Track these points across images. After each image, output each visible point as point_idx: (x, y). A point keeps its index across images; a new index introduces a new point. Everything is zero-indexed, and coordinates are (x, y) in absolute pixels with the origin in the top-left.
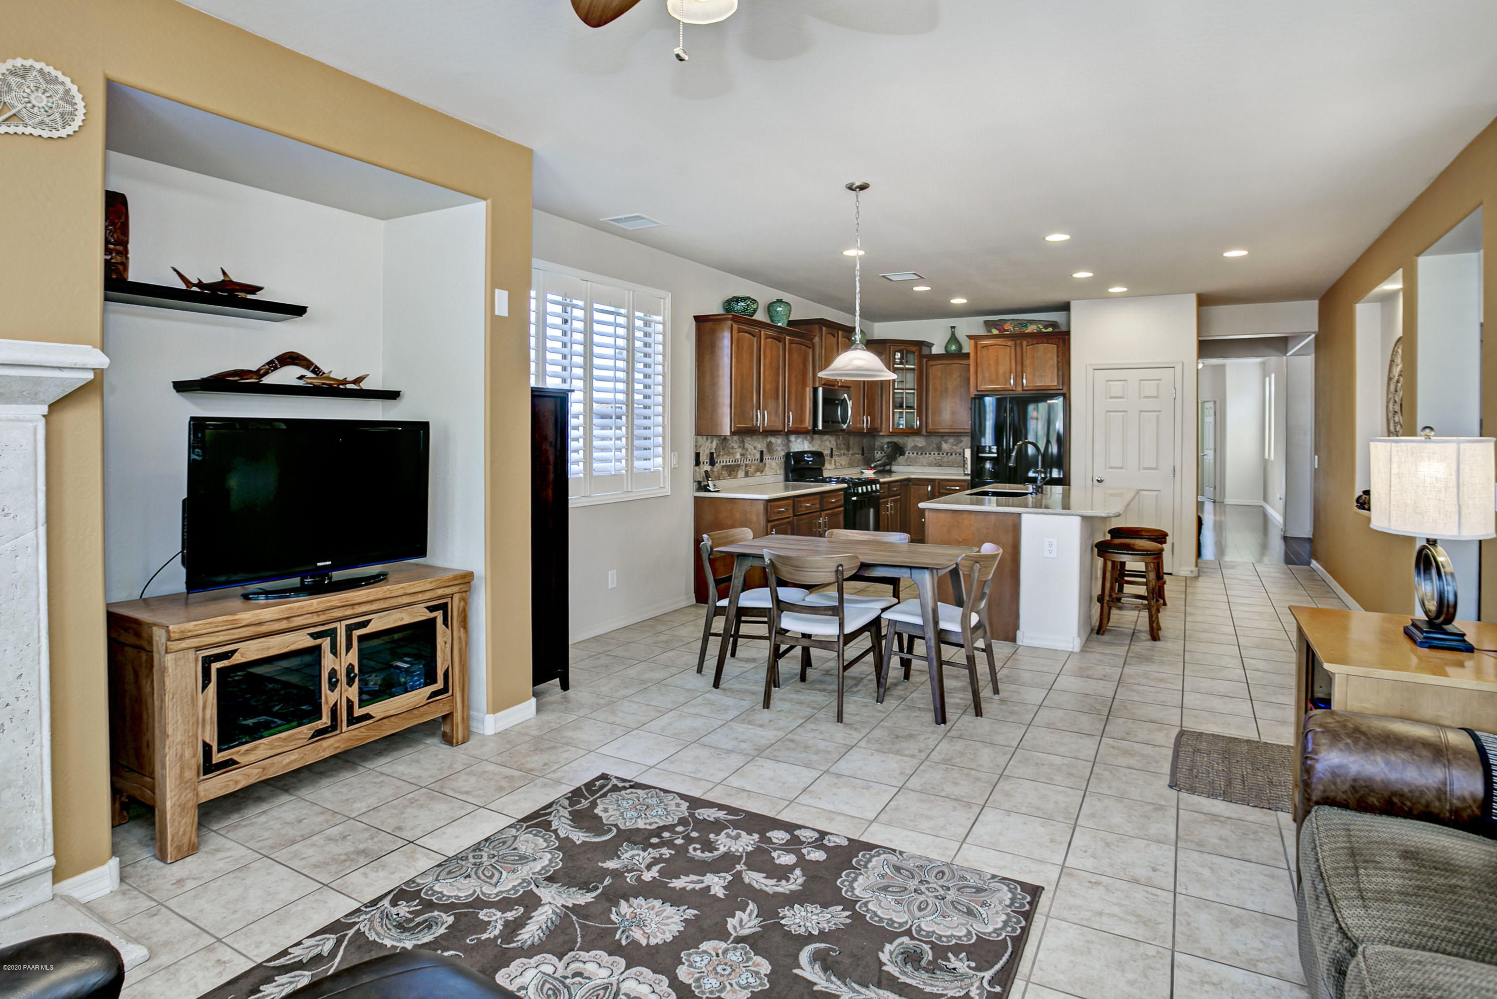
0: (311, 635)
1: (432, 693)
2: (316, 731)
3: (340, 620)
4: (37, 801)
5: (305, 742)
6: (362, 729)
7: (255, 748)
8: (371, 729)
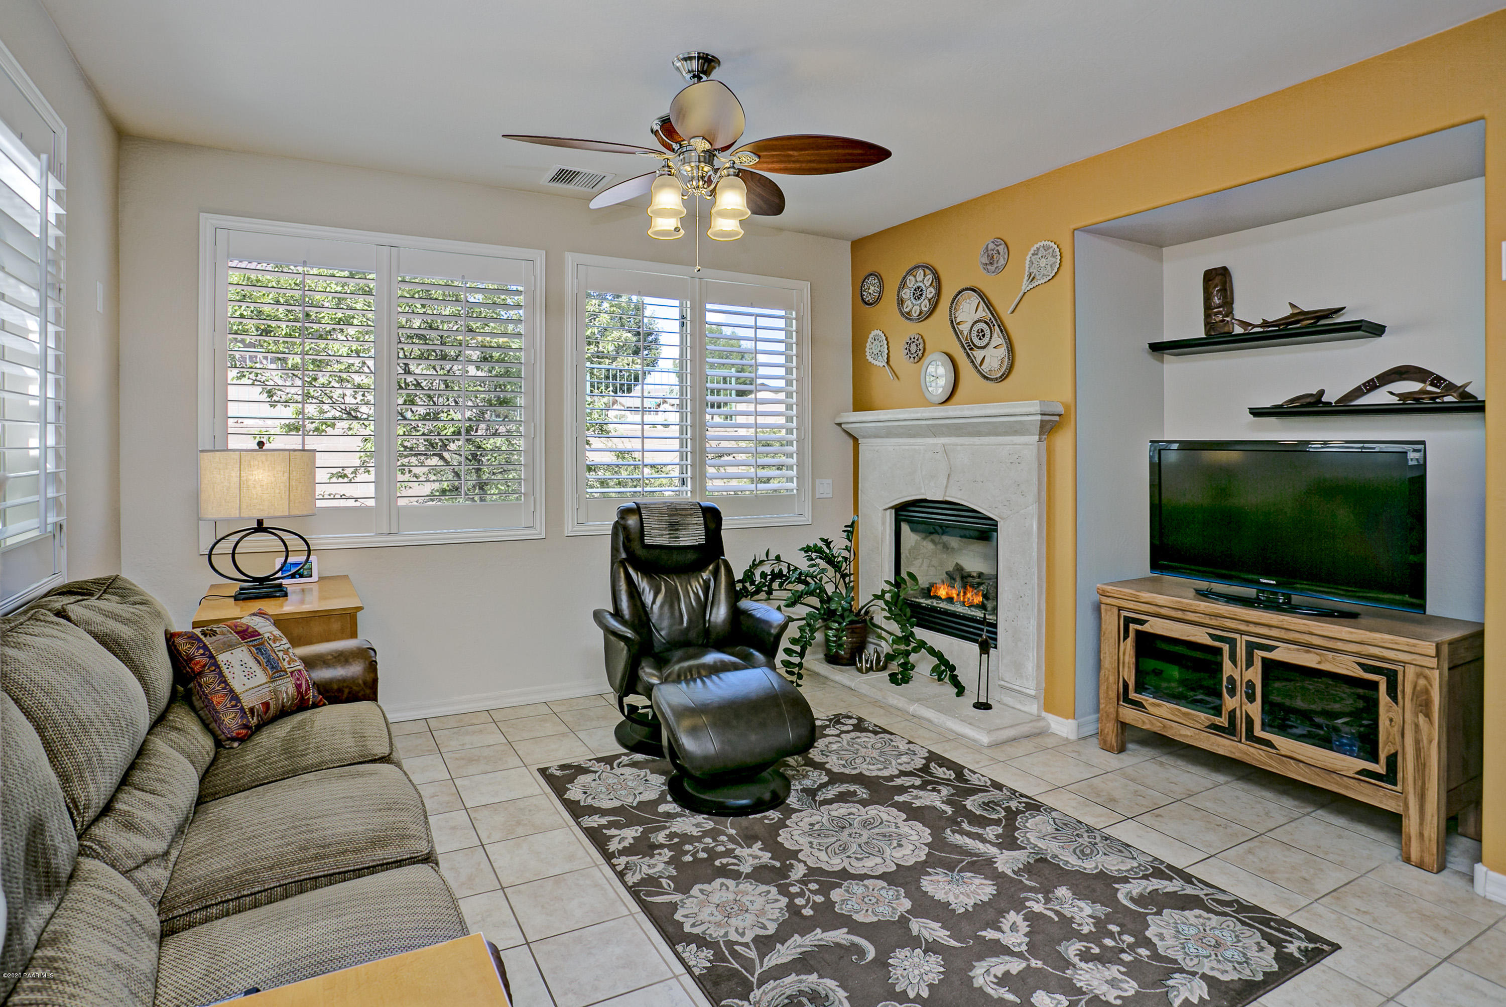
0: (1210, 635)
1: (1364, 770)
2: (1213, 724)
3: (1242, 633)
4: (1031, 655)
5: (1201, 727)
6: (1261, 752)
7: (1159, 705)
8: (1271, 758)
